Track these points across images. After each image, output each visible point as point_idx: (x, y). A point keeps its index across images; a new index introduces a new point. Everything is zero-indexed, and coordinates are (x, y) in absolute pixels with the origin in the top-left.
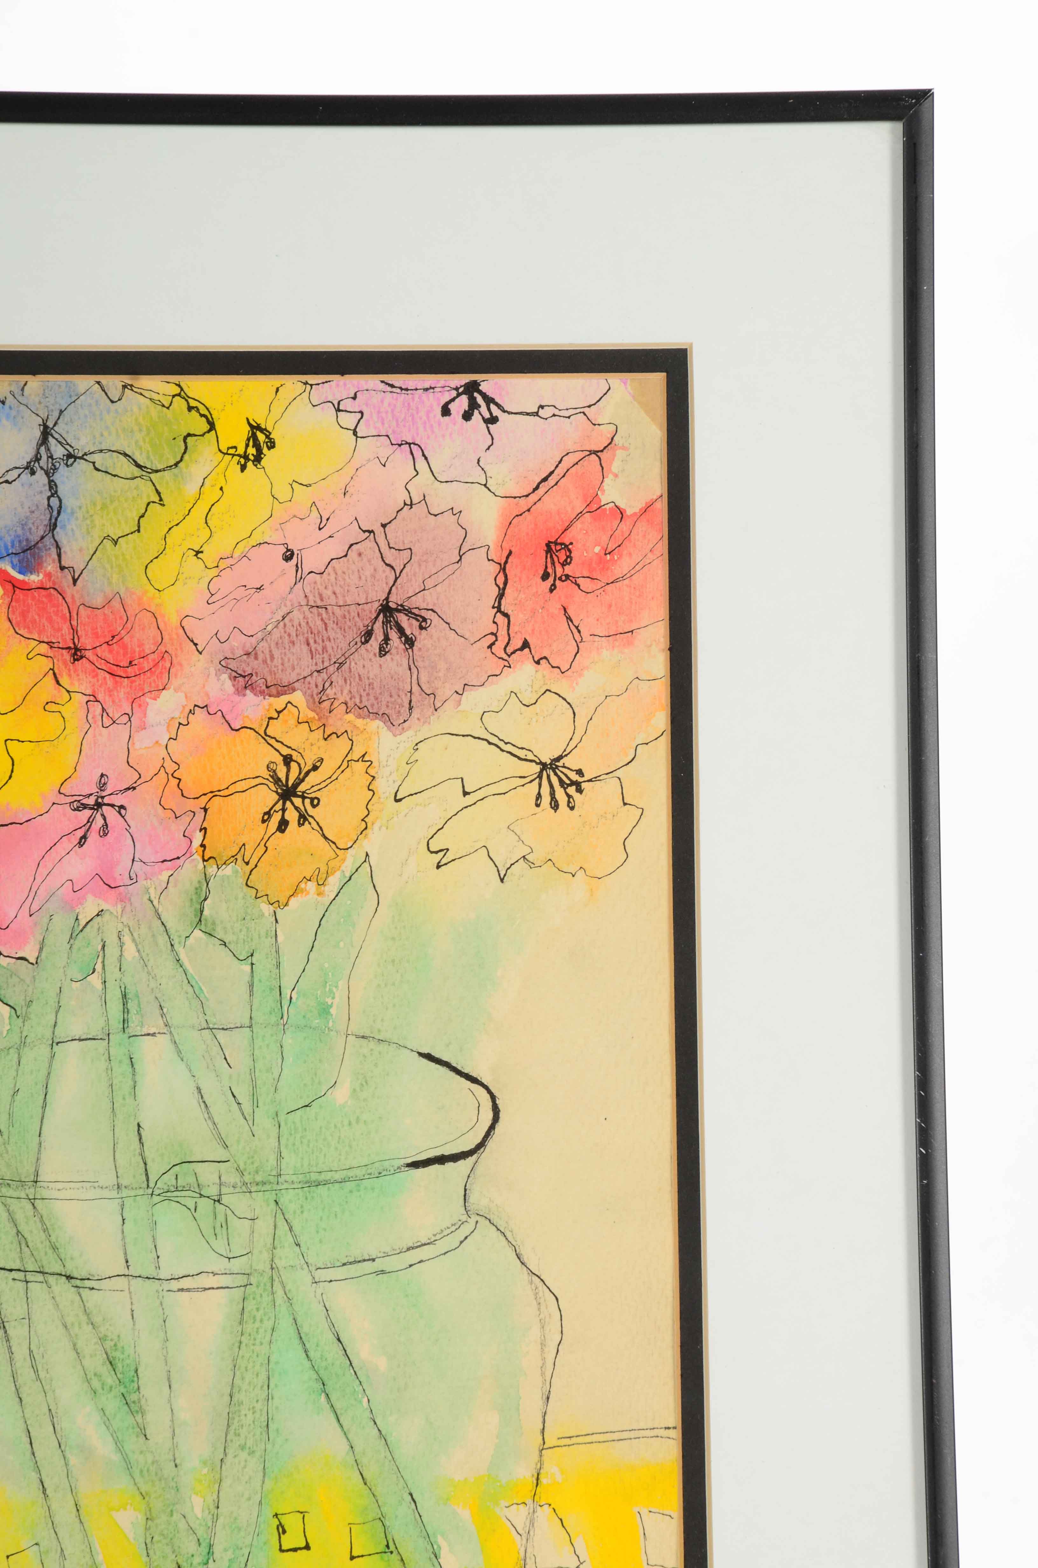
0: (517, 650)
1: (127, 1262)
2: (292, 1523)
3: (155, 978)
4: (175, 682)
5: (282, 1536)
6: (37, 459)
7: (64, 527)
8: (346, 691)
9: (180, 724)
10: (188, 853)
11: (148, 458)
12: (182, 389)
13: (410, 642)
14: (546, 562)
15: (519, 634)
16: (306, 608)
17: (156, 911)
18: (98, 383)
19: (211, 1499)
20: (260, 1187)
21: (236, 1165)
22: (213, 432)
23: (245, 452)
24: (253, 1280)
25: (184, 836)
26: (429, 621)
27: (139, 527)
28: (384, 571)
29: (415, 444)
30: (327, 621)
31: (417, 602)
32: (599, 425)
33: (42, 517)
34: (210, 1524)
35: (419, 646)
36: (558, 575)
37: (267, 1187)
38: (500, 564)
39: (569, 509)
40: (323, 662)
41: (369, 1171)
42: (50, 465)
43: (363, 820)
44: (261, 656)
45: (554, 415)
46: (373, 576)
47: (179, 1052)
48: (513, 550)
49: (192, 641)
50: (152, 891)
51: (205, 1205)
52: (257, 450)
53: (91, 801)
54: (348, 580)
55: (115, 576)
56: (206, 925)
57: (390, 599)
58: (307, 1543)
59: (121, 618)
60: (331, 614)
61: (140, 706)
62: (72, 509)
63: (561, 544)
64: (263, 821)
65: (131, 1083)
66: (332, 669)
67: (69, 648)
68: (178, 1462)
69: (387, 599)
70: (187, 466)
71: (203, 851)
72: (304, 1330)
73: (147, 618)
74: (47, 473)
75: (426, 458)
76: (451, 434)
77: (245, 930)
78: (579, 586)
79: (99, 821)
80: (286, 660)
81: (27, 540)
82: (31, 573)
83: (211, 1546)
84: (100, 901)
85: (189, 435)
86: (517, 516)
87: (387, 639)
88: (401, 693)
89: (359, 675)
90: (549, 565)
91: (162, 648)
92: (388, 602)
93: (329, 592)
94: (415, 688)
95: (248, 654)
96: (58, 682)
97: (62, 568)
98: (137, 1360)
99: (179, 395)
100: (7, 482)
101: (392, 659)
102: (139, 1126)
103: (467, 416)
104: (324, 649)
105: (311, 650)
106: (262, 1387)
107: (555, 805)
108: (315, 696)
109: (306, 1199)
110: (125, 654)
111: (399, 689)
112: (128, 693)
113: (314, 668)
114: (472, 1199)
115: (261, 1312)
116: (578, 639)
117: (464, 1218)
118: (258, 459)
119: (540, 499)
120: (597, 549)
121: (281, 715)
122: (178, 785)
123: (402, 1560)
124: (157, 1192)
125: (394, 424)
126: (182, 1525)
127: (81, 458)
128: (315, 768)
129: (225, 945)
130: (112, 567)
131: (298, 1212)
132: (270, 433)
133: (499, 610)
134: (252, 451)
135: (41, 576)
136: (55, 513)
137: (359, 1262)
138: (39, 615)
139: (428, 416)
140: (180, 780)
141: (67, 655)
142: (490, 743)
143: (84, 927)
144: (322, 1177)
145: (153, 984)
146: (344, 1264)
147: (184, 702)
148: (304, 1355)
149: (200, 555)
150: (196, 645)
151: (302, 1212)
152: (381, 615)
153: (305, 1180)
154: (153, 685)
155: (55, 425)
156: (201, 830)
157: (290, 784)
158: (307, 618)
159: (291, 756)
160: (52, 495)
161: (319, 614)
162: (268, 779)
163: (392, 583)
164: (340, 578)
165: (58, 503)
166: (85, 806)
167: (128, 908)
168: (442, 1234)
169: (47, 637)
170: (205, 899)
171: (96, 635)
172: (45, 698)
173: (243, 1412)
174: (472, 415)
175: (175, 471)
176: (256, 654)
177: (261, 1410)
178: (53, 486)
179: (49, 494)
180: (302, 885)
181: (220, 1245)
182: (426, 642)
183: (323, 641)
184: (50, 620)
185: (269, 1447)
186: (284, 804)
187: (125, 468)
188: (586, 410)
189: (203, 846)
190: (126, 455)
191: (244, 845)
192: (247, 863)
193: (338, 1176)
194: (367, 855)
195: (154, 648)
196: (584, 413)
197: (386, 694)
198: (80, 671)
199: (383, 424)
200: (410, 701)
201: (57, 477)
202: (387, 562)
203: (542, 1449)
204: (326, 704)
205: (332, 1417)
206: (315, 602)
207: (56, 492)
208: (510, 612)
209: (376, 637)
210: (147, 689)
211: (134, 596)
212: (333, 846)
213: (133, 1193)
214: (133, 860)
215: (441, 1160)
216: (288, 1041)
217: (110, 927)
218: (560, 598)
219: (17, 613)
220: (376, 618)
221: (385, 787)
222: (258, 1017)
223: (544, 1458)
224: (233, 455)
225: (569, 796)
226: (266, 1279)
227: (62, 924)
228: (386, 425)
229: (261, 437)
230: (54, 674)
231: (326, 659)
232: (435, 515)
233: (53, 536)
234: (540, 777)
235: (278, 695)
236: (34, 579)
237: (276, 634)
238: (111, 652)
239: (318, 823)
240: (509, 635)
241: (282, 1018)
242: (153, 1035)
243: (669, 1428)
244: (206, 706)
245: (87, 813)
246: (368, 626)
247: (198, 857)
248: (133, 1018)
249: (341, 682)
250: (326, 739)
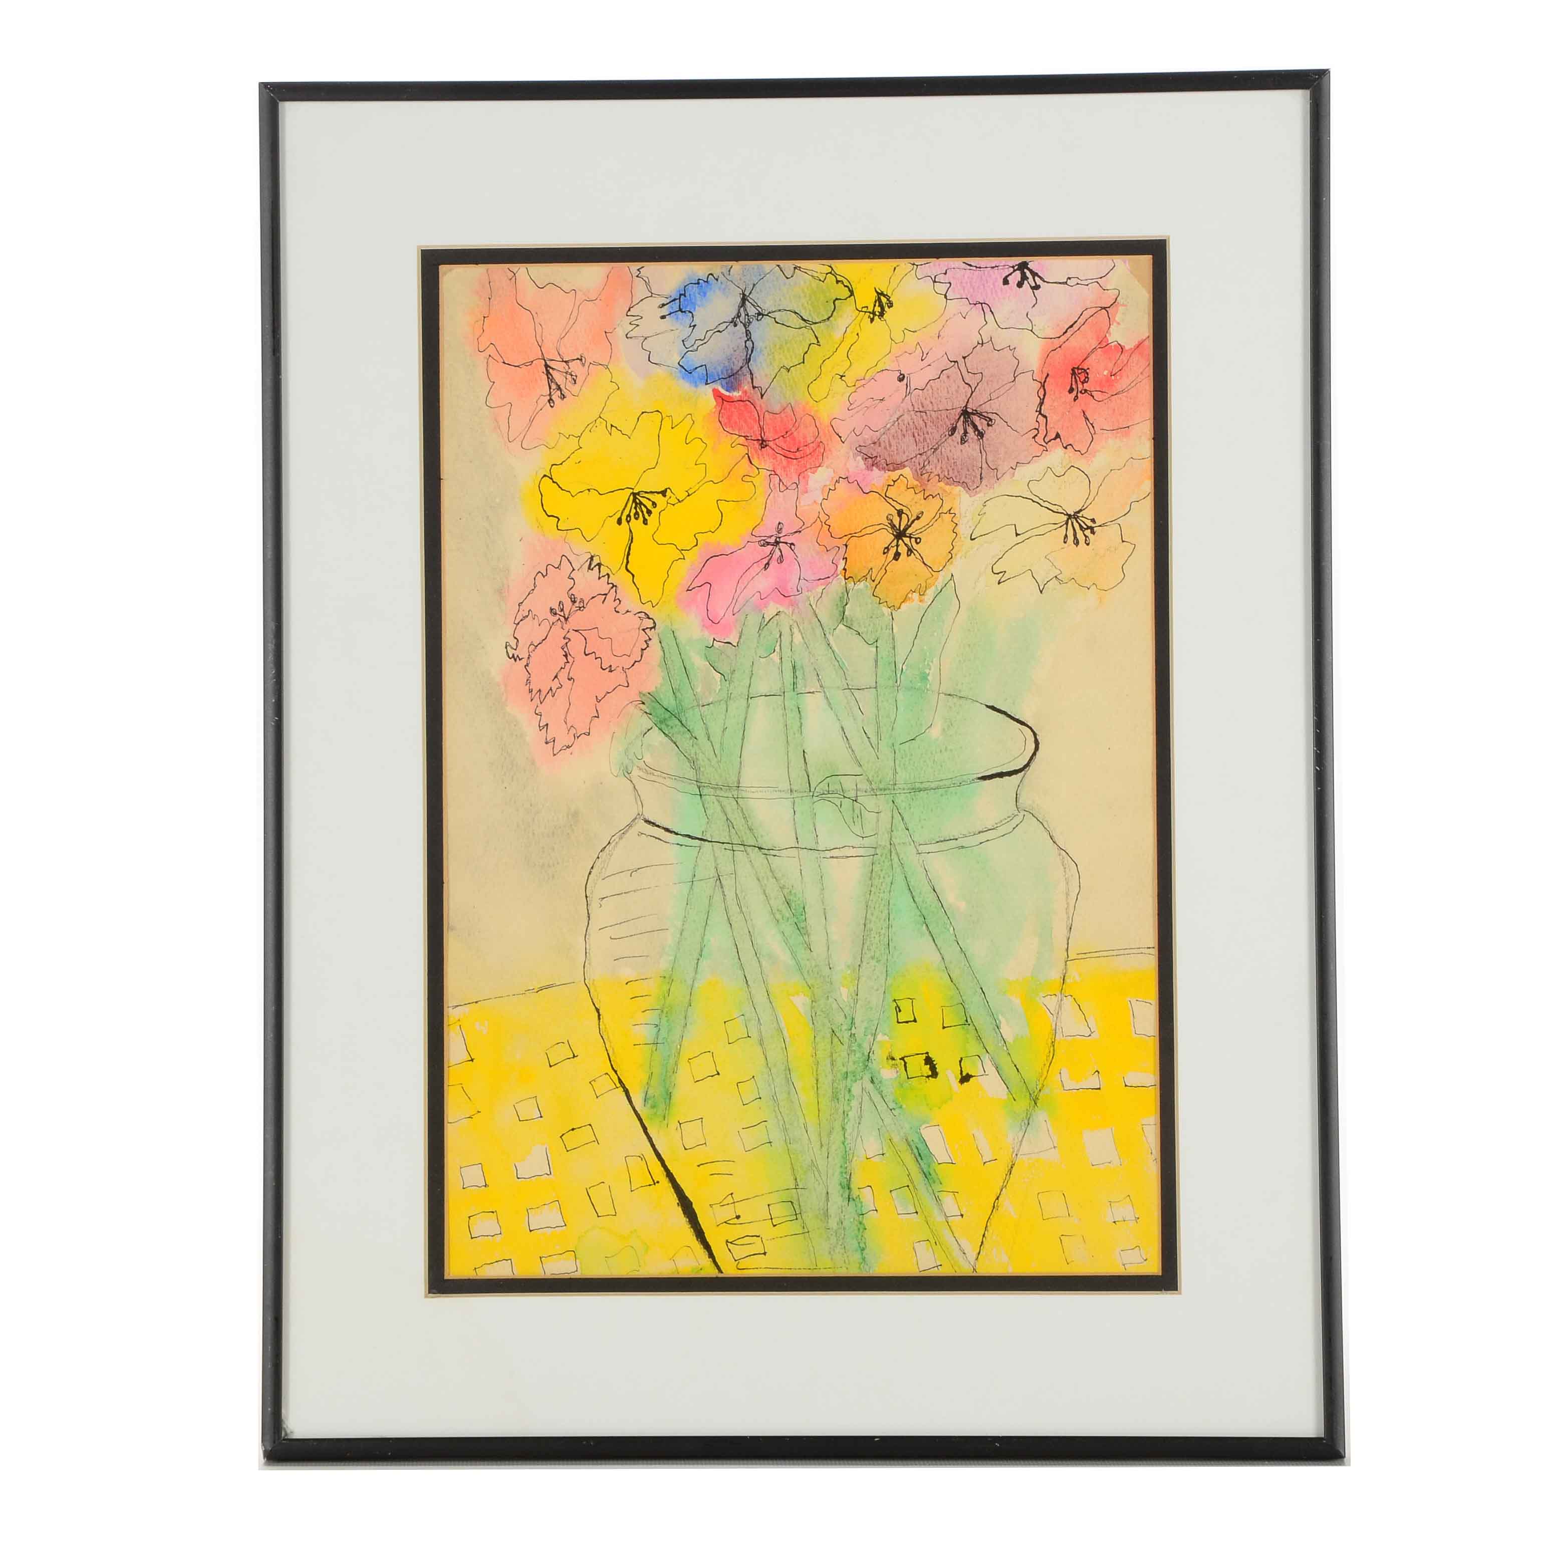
0: (1052, 440)
1: (797, 839)
2: (905, 1005)
3: (814, 655)
4: (827, 462)
5: (899, 1013)
6: (739, 316)
7: (755, 360)
8: (938, 468)
9: (830, 489)
10: (835, 574)
11: (810, 315)
12: (832, 269)
13: (981, 435)
14: (1072, 381)
15: (1053, 429)
16: (912, 413)
17: (815, 612)
18: (778, 266)
19: (853, 989)
20: (882, 792)
21: (867, 778)
22: (852, 297)
23: (874, 310)
24: (878, 851)
25: (833, 563)
26: (993, 421)
27: (804, 360)
28: (964, 388)
29: (985, 303)
30: (927, 422)
31: (986, 408)
32: (1107, 290)
33: (742, 354)
34: (852, 1005)
35: (987, 437)
36: (1080, 390)
37: (887, 792)
38: (1041, 383)
39: (1087, 346)
40: (924, 448)
41: (954, 782)
42: (747, 320)
43: (949, 552)
44: (883, 445)
45: (1078, 284)
46: (957, 391)
47: (829, 704)
48: (1049, 373)
49: (838, 435)
50: (812, 599)
51: (847, 803)
52: (881, 308)
53: (772, 540)
54: (940, 394)
55: (788, 392)
56: (847, 622)
57: (968, 406)
58: (915, 1018)
59: (792, 420)
60: (929, 417)
61: (804, 477)
62: (761, 349)
63: (1082, 369)
64: (884, 553)
65: (799, 724)
66: (929, 453)
67: (758, 440)
68: (831, 966)
69: (966, 406)
70: (835, 320)
71: (845, 573)
72: (912, 884)
73: (808, 419)
74: (745, 325)
75: (992, 313)
76: (1009, 297)
77: (872, 625)
78: (1093, 397)
79: (778, 553)
80: (900, 447)
81: (732, 369)
82: (734, 391)
83: (853, 1019)
84: (778, 606)
85: (837, 299)
86: (1052, 351)
87: (966, 433)
88: (975, 468)
89: (947, 457)
90: (1074, 383)
91: (818, 440)
92: (966, 408)
93: (928, 402)
94: (984, 466)
95: (874, 443)
96: (751, 462)
97: (754, 387)
98: (805, 901)
99: (831, 273)
100: (719, 331)
101: (969, 446)
102: (804, 751)
103: (1020, 285)
104: (925, 439)
105: (915, 440)
106: (885, 920)
107: (1077, 542)
108: (918, 470)
109: (913, 799)
110: (794, 444)
111: (973, 466)
112: (797, 469)
113: (918, 452)
114: (1021, 801)
115: (884, 872)
116: (1093, 432)
117: (1016, 812)
118: (882, 314)
119: (1068, 340)
120: (1106, 373)
121: (896, 483)
122: (829, 529)
123: (976, 1029)
124: (815, 795)
125: (972, 290)
126: (835, 1006)
127: (767, 315)
128: (918, 518)
129: (859, 634)
130: (786, 387)
131: (907, 809)
132: (890, 297)
133: (1040, 413)
134: (878, 309)
135: (740, 393)
136: (750, 352)
137: (948, 840)
138: (739, 419)
139: (994, 284)
140: (830, 526)
141: (757, 445)
142: (1034, 501)
143: (768, 622)
144: (922, 786)
145: (812, 660)
146: (938, 842)
147: (832, 474)
148: (912, 900)
149: (843, 378)
150: (840, 437)
151: (910, 808)
152: (962, 417)
153: (912, 787)
154: (813, 463)
155: (750, 294)
156: (843, 559)
157: (902, 529)
158: (914, 420)
159: (902, 510)
160: (748, 340)
161: (921, 417)
162: (887, 526)
163: (969, 395)
164: (935, 393)
165: (751, 344)
166: (768, 544)
167: (796, 611)
168: (1001, 823)
169: (744, 433)
170: (846, 605)
171: (776, 432)
172: (742, 473)
173: (872, 936)
174: (1023, 284)
175: (827, 323)
176: (880, 443)
177: (884, 934)
178: (748, 333)
179: (746, 339)
180: (910, 595)
181: (857, 829)
182: (992, 435)
183: (924, 434)
184: (746, 421)
185: (890, 957)
186: (898, 541)
187: (795, 321)
188: (1099, 280)
189: (845, 569)
190: (796, 313)
191: (871, 569)
192: (873, 581)
193: (933, 785)
194: (952, 575)
195: (813, 439)
196: (1097, 282)
197: (965, 469)
198: (765, 456)
199: (964, 290)
200: (981, 474)
201: (750, 328)
202: (966, 382)
203: (1067, 961)
204: (926, 476)
205: (930, 938)
206: (919, 408)
207: (750, 338)
208: (1047, 415)
209: (958, 432)
210: (808, 467)
211: (800, 406)
212: (930, 569)
213: (801, 795)
214: (800, 579)
215: (1001, 775)
216: (900, 696)
217: (785, 623)
218: (1080, 405)
219: (725, 417)
220: (959, 419)
221: (964, 530)
222: (881, 681)
223: (1068, 967)
224: (865, 312)
225: (1086, 536)
226: (886, 851)
227: (753, 620)
228: (966, 291)
229: (884, 300)
230: (749, 457)
231: (926, 447)
232: (998, 351)
233: (748, 366)
234: (1067, 523)
235: (894, 470)
236: (736, 394)
237: (893, 431)
238: (785, 442)
239: (920, 555)
240: (1046, 429)
241: (896, 682)
242: (813, 693)
243: (1149, 948)
244: (847, 478)
245: (770, 547)
246: (953, 424)
247: (841, 577)
248: (800, 681)
249: (936, 461)
250: (925, 499)
